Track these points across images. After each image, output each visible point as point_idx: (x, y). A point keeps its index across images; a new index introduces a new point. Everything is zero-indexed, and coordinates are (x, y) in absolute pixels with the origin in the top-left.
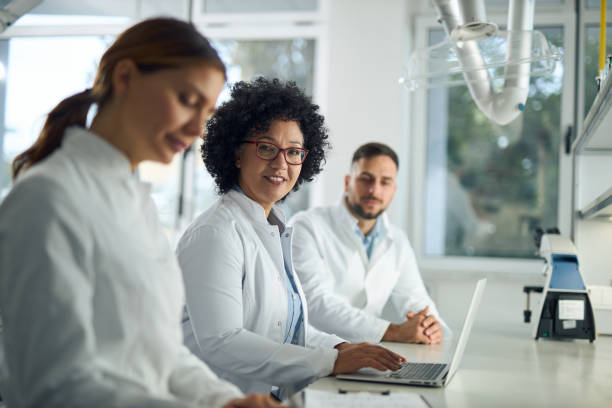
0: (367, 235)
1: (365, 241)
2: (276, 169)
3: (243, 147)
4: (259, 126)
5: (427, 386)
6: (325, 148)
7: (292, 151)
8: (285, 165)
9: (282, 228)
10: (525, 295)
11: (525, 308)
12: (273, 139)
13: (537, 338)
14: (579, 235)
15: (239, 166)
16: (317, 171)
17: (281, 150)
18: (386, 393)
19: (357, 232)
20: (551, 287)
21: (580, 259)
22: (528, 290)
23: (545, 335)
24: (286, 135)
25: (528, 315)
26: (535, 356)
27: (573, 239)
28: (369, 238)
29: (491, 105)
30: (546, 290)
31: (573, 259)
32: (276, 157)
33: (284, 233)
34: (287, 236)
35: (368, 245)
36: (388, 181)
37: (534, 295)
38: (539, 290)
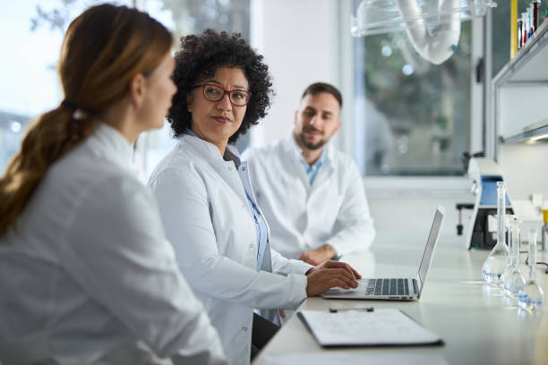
0: (311, 164)
1: (309, 170)
2: (221, 110)
3: (193, 92)
4: (207, 72)
5: (404, 300)
6: (270, 95)
7: (236, 94)
8: (230, 107)
9: (237, 163)
10: (457, 212)
11: (457, 223)
12: (219, 83)
13: (470, 249)
14: (501, 157)
15: (190, 111)
16: (263, 115)
17: (226, 92)
18: (370, 310)
19: (302, 162)
20: (481, 204)
21: (504, 178)
22: (460, 207)
23: (477, 245)
24: (231, 80)
25: (460, 229)
26: (469, 264)
27: (496, 160)
28: (314, 167)
29: (427, 47)
30: (477, 207)
31: (499, 179)
32: (221, 99)
33: (240, 167)
34: (244, 169)
35: (311, 174)
36: (329, 116)
37: (465, 212)
38: (470, 207)
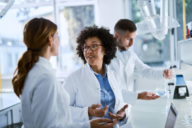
13: (173, 99)
14: (182, 68)
23: (176, 98)
30: (175, 85)
31: (181, 76)
37: (171, 86)
38: (173, 84)
